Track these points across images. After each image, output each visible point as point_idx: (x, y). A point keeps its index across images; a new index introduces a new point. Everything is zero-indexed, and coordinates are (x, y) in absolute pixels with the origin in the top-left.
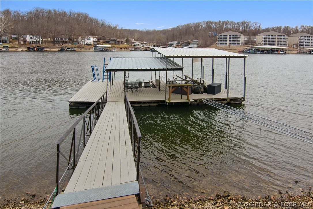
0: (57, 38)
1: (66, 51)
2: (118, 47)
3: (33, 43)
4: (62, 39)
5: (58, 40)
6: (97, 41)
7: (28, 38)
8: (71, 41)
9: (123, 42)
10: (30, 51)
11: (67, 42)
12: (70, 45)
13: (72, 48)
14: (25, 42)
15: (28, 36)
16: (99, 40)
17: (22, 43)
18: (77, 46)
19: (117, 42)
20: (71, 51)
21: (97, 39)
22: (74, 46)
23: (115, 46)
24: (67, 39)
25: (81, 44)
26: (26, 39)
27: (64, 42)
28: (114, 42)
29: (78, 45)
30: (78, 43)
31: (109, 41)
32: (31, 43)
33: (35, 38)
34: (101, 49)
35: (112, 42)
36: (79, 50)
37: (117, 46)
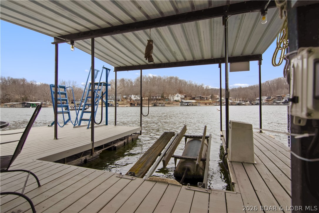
0: (152, 97)
1: (158, 106)
2: (203, 103)
3: (136, 101)
4: (156, 97)
5: (154, 98)
6: (184, 97)
7: (133, 97)
8: (163, 98)
9: (208, 99)
10: (132, 106)
11: (160, 100)
12: (162, 102)
13: (163, 103)
14: (131, 100)
15: (133, 95)
16: (185, 96)
17: (129, 101)
18: (167, 102)
19: (201, 98)
20: (162, 106)
21: (184, 96)
22: (165, 102)
23: (200, 101)
24: (160, 97)
25: (170, 101)
26: (132, 98)
27: (157, 99)
28: (199, 98)
29: (169, 101)
30: (169, 100)
31: (195, 98)
32: (135, 101)
33: (137, 97)
34: (186, 104)
35: (198, 98)
36: (169, 106)
37: (202, 101)
